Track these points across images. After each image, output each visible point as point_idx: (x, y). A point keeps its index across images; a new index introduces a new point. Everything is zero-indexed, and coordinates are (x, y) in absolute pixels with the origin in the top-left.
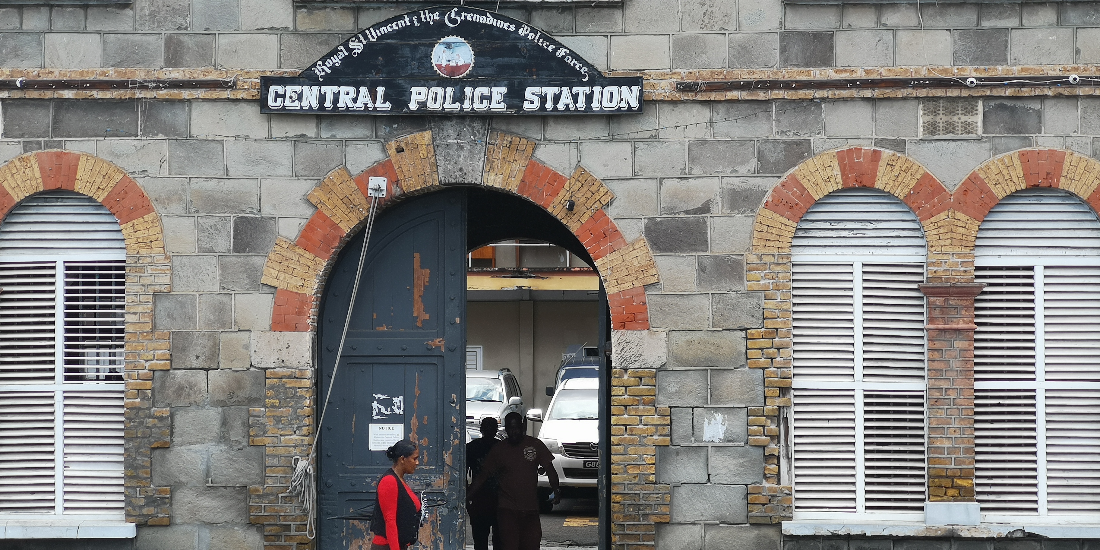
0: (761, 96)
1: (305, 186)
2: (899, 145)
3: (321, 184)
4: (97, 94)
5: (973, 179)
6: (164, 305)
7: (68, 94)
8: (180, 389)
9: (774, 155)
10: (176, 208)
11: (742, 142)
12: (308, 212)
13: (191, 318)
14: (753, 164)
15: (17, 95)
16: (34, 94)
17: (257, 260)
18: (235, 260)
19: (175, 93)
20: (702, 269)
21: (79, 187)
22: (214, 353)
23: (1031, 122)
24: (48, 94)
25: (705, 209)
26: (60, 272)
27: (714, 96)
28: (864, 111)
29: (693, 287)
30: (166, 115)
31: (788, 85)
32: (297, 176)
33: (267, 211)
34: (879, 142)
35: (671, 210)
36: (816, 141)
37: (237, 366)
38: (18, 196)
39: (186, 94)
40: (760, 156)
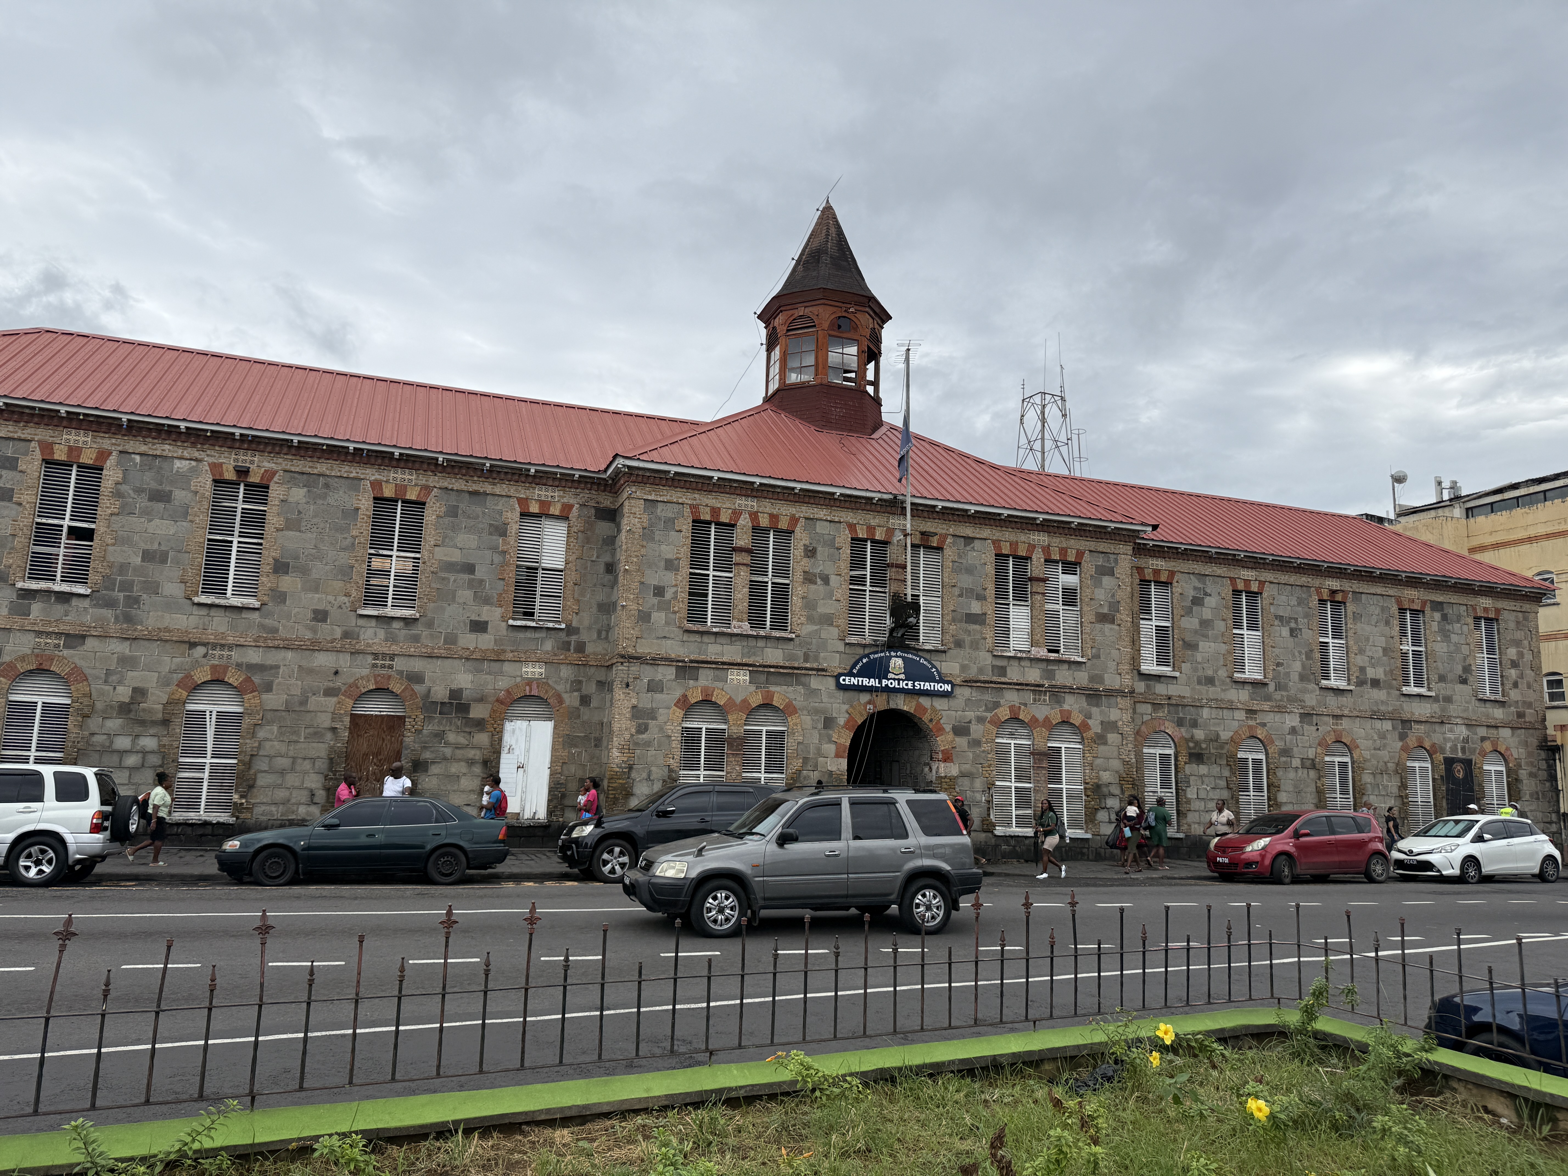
0: (987, 685)
1: (846, 707)
2: (1025, 705)
3: (851, 706)
4: (782, 671)
5: (1047, 717)
6: (801, 746)
7: (772, 670)
8: (805, 778)
9: (989, 706)
10: (805, 712)
11: (980, 700)
12: (847, 716)
13: (809, 752)
14: (984, 708)
15: (755, 669)
16: (761, 669)
17: (831, 732)
18: (823, 732)
19: (807, 672)
20: (969, 742)
21: (774, 703)
22: (816, 766)
23: (1062, 700)
24: (766, 669)
25: (970, 722)
26: (764, 733)
27: (974, 684)
28: (1015, 693)
29: (967, 749)
30: (803, 679)
31: (995, 683)
32: (844, 703)
33: (834, 715)
34: (1020, 703)
35: (959, 722)
36: (1002, 701)
37: (823, 770)
38: (754, 705)
39: (810, 672)
40: (986, 705)
